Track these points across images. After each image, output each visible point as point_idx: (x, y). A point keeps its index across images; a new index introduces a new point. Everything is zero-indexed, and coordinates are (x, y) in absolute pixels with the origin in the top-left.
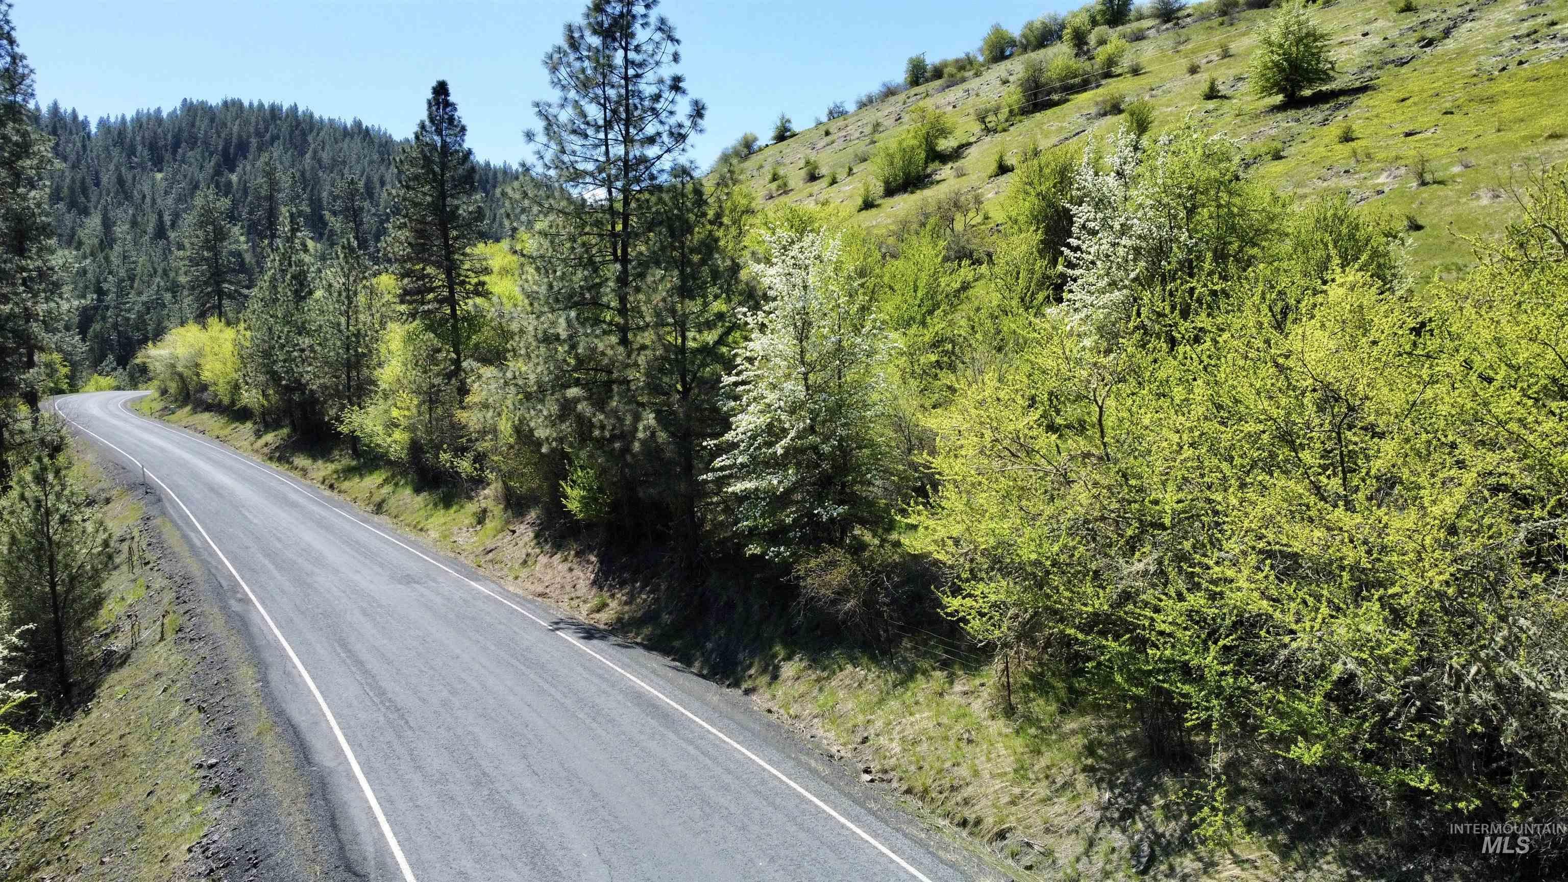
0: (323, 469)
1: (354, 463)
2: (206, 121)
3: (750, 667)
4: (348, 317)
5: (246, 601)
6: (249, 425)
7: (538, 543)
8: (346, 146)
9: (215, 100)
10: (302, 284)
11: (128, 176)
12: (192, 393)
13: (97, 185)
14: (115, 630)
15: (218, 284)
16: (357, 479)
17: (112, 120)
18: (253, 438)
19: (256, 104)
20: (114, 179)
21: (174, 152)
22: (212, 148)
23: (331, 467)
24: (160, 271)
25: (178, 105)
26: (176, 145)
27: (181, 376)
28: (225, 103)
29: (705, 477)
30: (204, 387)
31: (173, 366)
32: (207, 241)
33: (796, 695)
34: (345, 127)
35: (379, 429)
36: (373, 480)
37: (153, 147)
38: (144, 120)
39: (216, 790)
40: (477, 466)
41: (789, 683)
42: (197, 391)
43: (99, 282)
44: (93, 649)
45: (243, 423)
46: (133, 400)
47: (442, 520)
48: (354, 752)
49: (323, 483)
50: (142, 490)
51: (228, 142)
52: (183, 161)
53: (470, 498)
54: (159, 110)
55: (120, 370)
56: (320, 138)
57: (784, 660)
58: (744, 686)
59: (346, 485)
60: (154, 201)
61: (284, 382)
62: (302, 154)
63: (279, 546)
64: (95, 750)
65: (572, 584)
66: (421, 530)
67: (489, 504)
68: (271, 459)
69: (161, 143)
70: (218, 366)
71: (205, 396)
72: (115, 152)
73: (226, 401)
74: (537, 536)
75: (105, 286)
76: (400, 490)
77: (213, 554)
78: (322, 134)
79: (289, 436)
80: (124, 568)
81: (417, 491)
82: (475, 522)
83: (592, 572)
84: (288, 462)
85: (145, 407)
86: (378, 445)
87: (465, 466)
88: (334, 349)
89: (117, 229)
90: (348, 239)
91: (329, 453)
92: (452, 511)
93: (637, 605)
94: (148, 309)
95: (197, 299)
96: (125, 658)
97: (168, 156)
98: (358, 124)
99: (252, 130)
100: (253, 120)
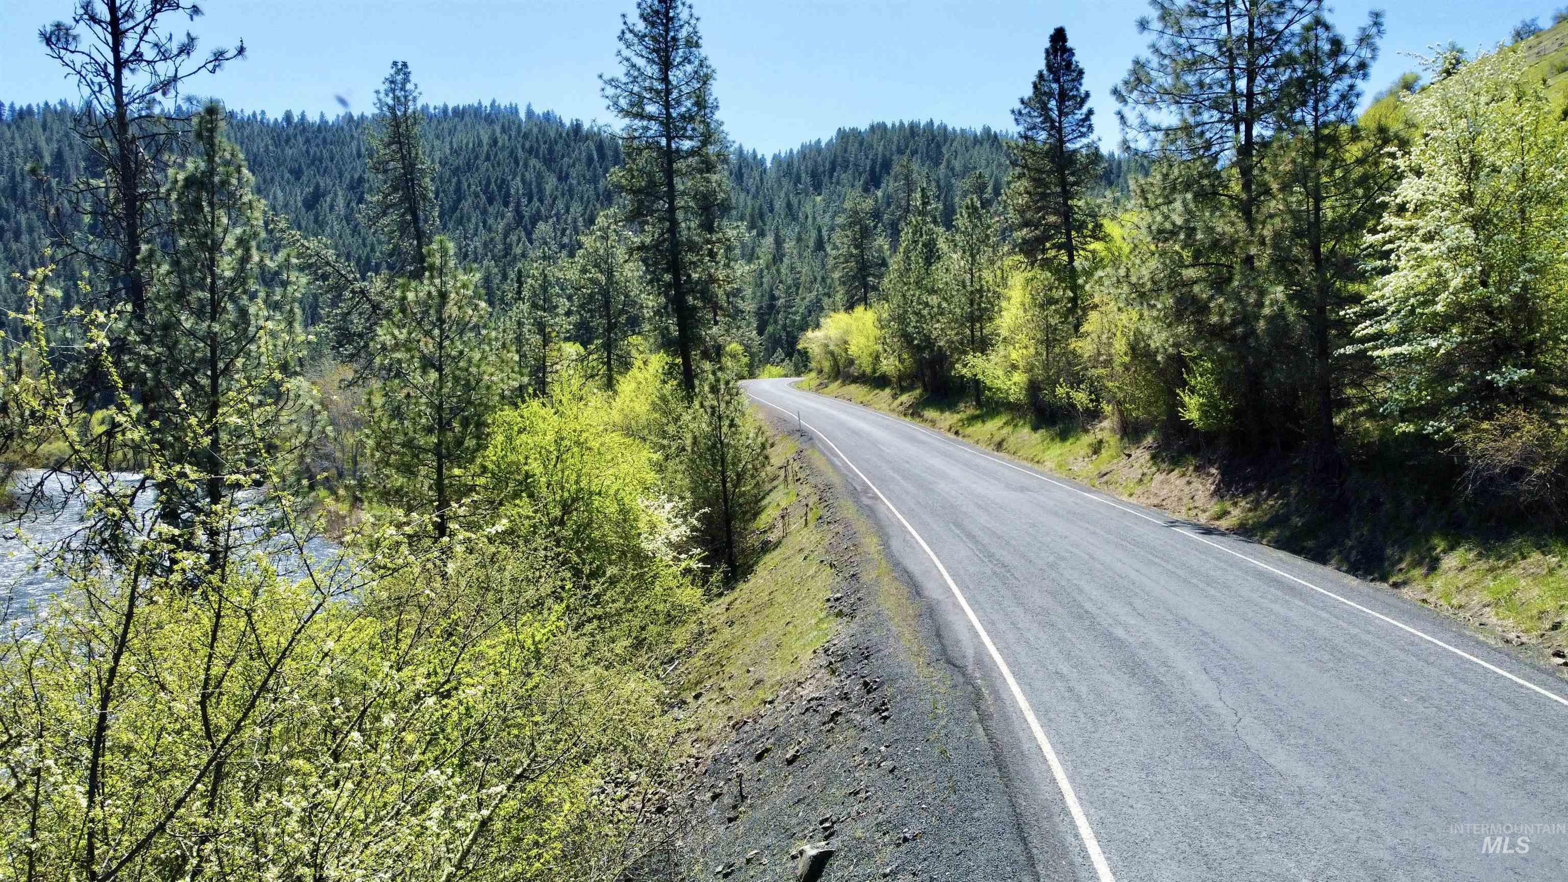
0: (949, 419)
1: (978, 412)
2: (856, 145)
3: (1401, 560)
4: (972, 274)
5: (876, 497)
6: (888, 391)
7: (1155, 464)
8: (976, 153)
9: (863, 127)
10: (931, 251)
11: (794, 201)
12: (841, 369)
13: (771, 211)
14: (772, 527)
15: (864, 277)
16: (979, 425)
17: (783, 155)
18: (890, 401)
19: (897, 124)
20: (784, 205)
21: (831, 177)
22: (861, 169)
23: (957, 417)
24: (819, 279)
25: (833, 133)
26: (833, 169)
27: (832, 354)
28: (872, 128)
29: (1342, 351)
30: (851, 362)
31: (827, 346)
32: (855, 239)
33: (1461, 585)
34: (976, 135)
35: (1000, 373)
36: (994, 426)
37: (814, 175)
38: (807, 151)
39: (840, 614)
40: (1093, 397)
41: (1451, 574)
42: (845, 367)
43: (772, 290)
44: (753, 541)
45: (883, 390)
46: (796, 382)
47: (1059, 452)
48: (962, 591)
49: (949, 430)
50: (798, 434)
51: (874, 162)
52: (838, 183)
53: (1087, 431)
54: (819, 141)
55: (787, 361)
56: (953, 148)
57: (1444, 552)
58: (1393, 580)
59: (970, 430)
60: (814, 218)
61: (916, 342)
62: (937, 164)
63: (907, 466)
64: (750, 605)
65: (1190, 496)
66: (1038, 462)
67: (1106, 435)
68: (905, 415)
69: (821, 169)
70: (863, 341)
71: (852, 370)
72: (785, 182)
73: (869, 370)
74: (1153, 457)
75: (776, 293)
76: (1019, 429)
77: (851, 470)
78: (954, 144)
79: (921, 395)
80: (781, 487)
81: (1035, 429)
82: (1090, 453)
83: (1212, 484)
84: (920, 416)
85: (805, 385)
86: (999, 389)
87: (1081, 397)
88: (959, 306)
89: (786, 245)
90: (972, 199)
91: (956, 405)
92: (1068, 443)
93: (1263, 511)
94: (810, 312)
95: (847, 292)
96: (777, 545)
97: (826, 180)
98: (987, 130)
99: (894, 148)
100: (895, 139)
